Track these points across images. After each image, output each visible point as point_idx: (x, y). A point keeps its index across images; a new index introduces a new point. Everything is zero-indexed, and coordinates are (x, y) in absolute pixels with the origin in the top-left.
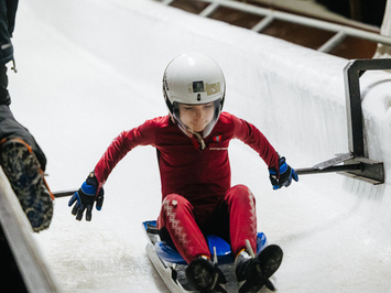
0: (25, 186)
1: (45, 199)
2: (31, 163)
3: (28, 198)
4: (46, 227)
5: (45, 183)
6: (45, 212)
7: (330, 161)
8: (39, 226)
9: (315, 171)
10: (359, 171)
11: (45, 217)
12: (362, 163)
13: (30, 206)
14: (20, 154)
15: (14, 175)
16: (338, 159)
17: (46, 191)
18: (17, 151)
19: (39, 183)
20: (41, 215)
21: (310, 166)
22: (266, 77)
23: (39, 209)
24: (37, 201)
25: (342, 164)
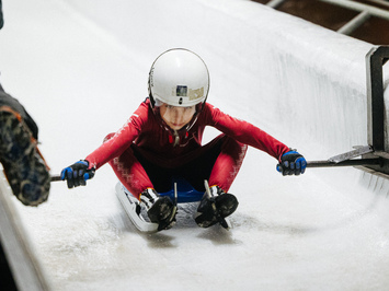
0: (17, 157)
1: (41, 169)
2: (22, 133)
3: (23, 170)
4: (45, 200)
5: (38, 152)
6: (42, 184)
7: (346, 154)
8: (37, 199)
9: (330, 164)
10: (377, 167)
11: (43, 189)
12: (381, 158)
13: (25, 179)
14: (9, 123)
15: (4, 146)
16: (356, 153)
17: (41, 161)
18: (5, 121)
19: (32, 153)
20: (38, 187)
21: (325, 159)
22: (281, 57)
23: (35, 181)
24: (32, 173)
25: (360, 158)
